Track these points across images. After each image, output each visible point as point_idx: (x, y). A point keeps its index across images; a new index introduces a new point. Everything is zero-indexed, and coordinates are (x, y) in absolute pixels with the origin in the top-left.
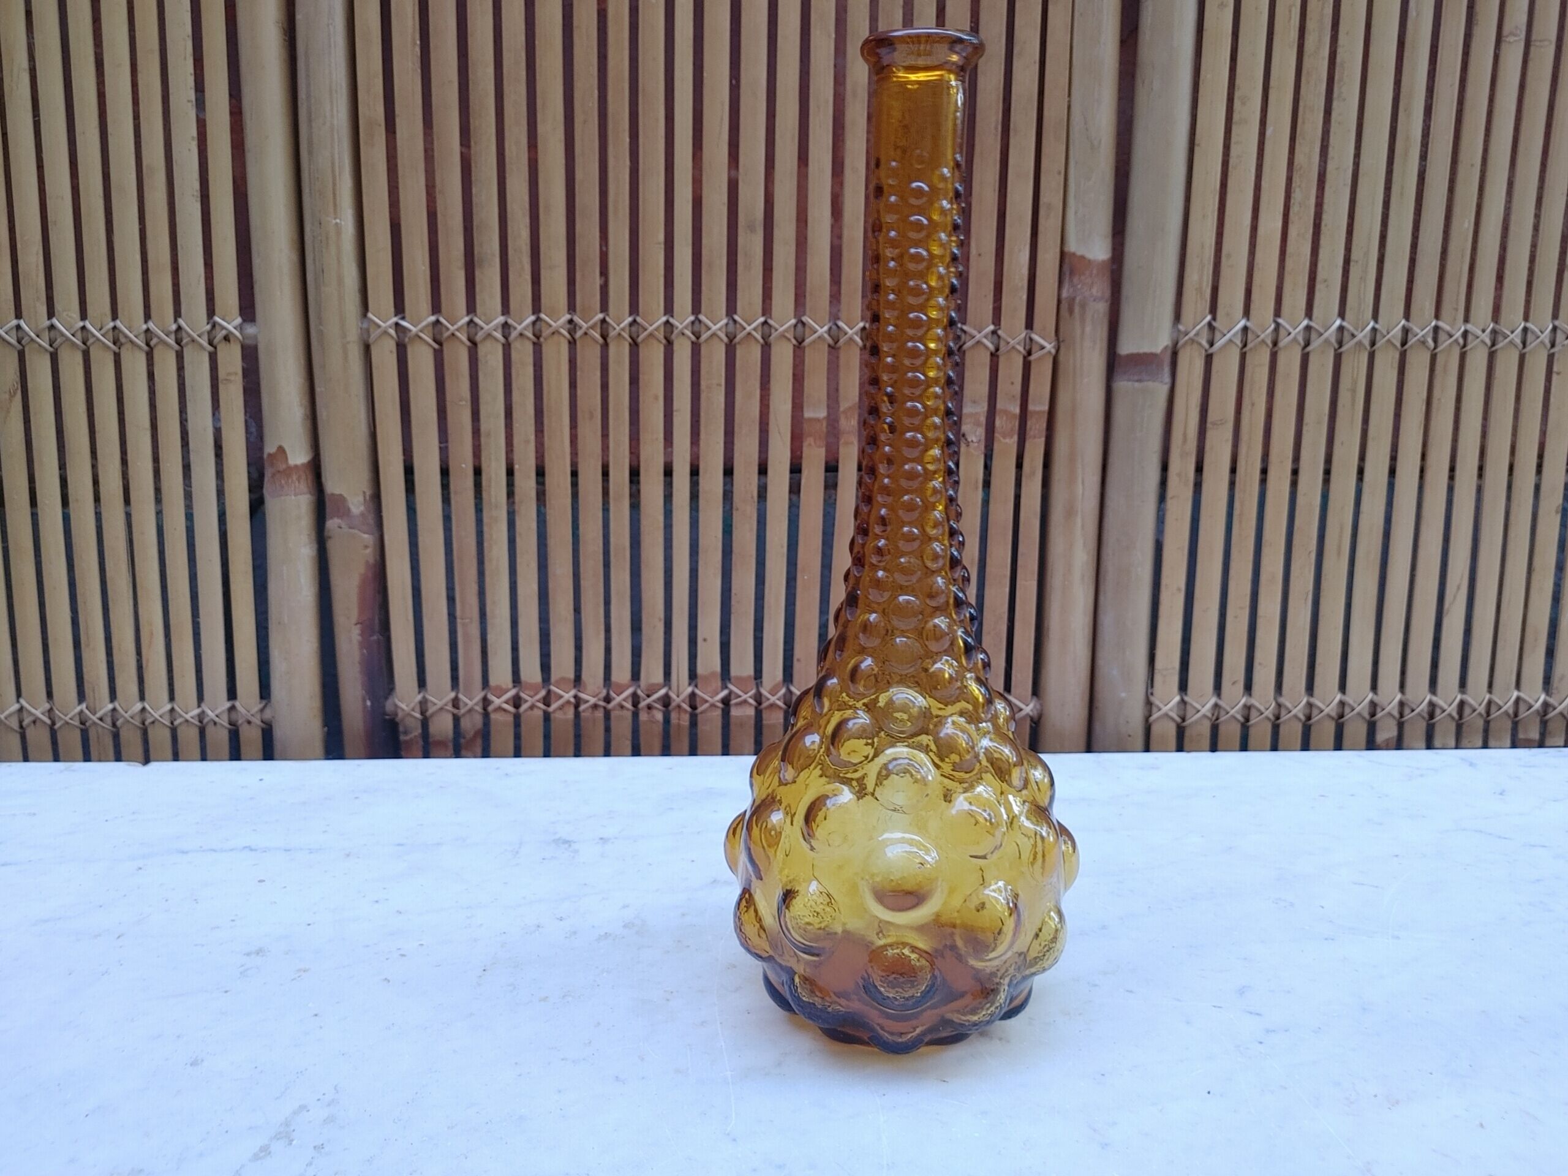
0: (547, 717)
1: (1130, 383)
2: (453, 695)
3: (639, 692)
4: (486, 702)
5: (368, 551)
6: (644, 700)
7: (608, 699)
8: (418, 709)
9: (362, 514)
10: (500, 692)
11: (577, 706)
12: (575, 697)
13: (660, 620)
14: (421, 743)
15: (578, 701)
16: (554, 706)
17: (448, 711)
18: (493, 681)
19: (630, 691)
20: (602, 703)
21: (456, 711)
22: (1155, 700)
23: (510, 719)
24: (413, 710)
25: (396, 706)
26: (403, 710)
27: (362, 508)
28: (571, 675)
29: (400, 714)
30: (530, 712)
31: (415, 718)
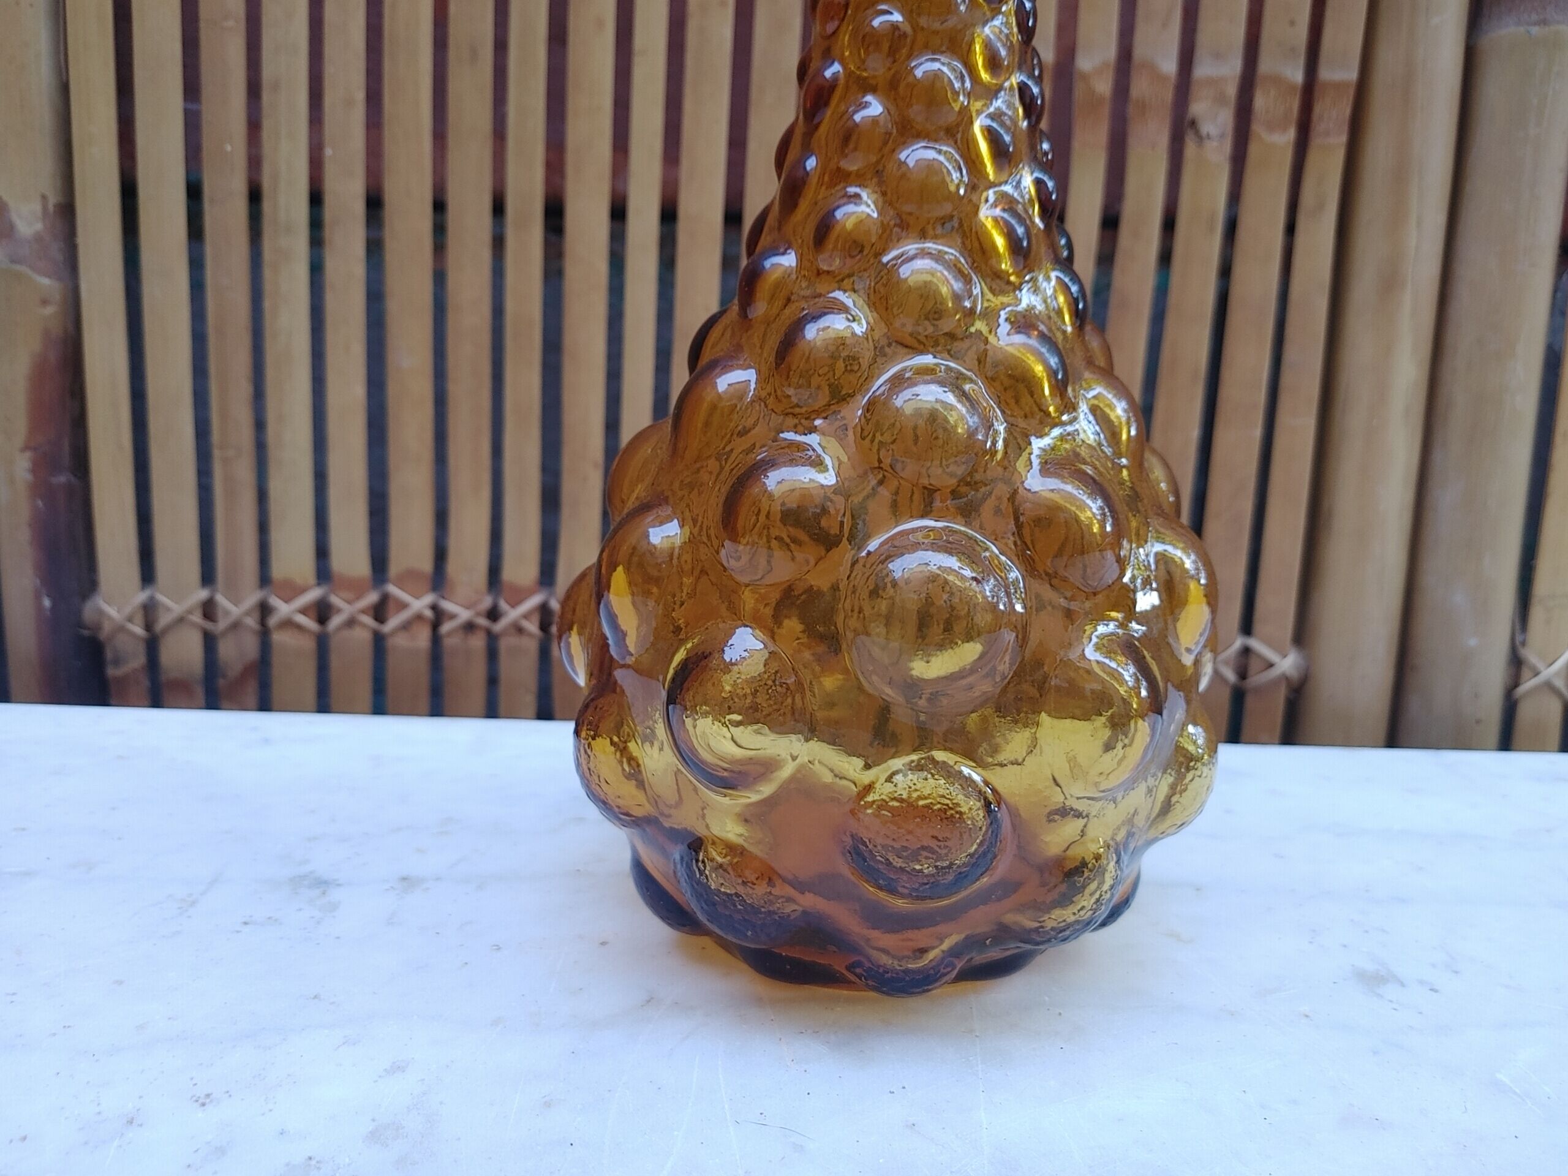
0: (379, 641)
1: (1522, 29)
2: (203, 594)
3: (552, 604)
4: (264, 610)
5: (49, 310)
7: (493, 614)
8: (139, 618)
9: (38, 238)
11: (436, 625)
12: (434, 608)
13: (596, 466)
14: (146, 683)
15: (439, 616)
16: (393, 622)
17: (194, 625)
18: (278, 571)
19: (535, 600)
20: (483, 622)
21: (209, 626)
22: (1530, 655)
23: (308, 644)
24: (130, 619)
25: (101, 613)
26: (110, 618)
27: (39, 226)
28: (426, 565)
29: (107, 627)
30: (346, 633)
31: (133, 635)
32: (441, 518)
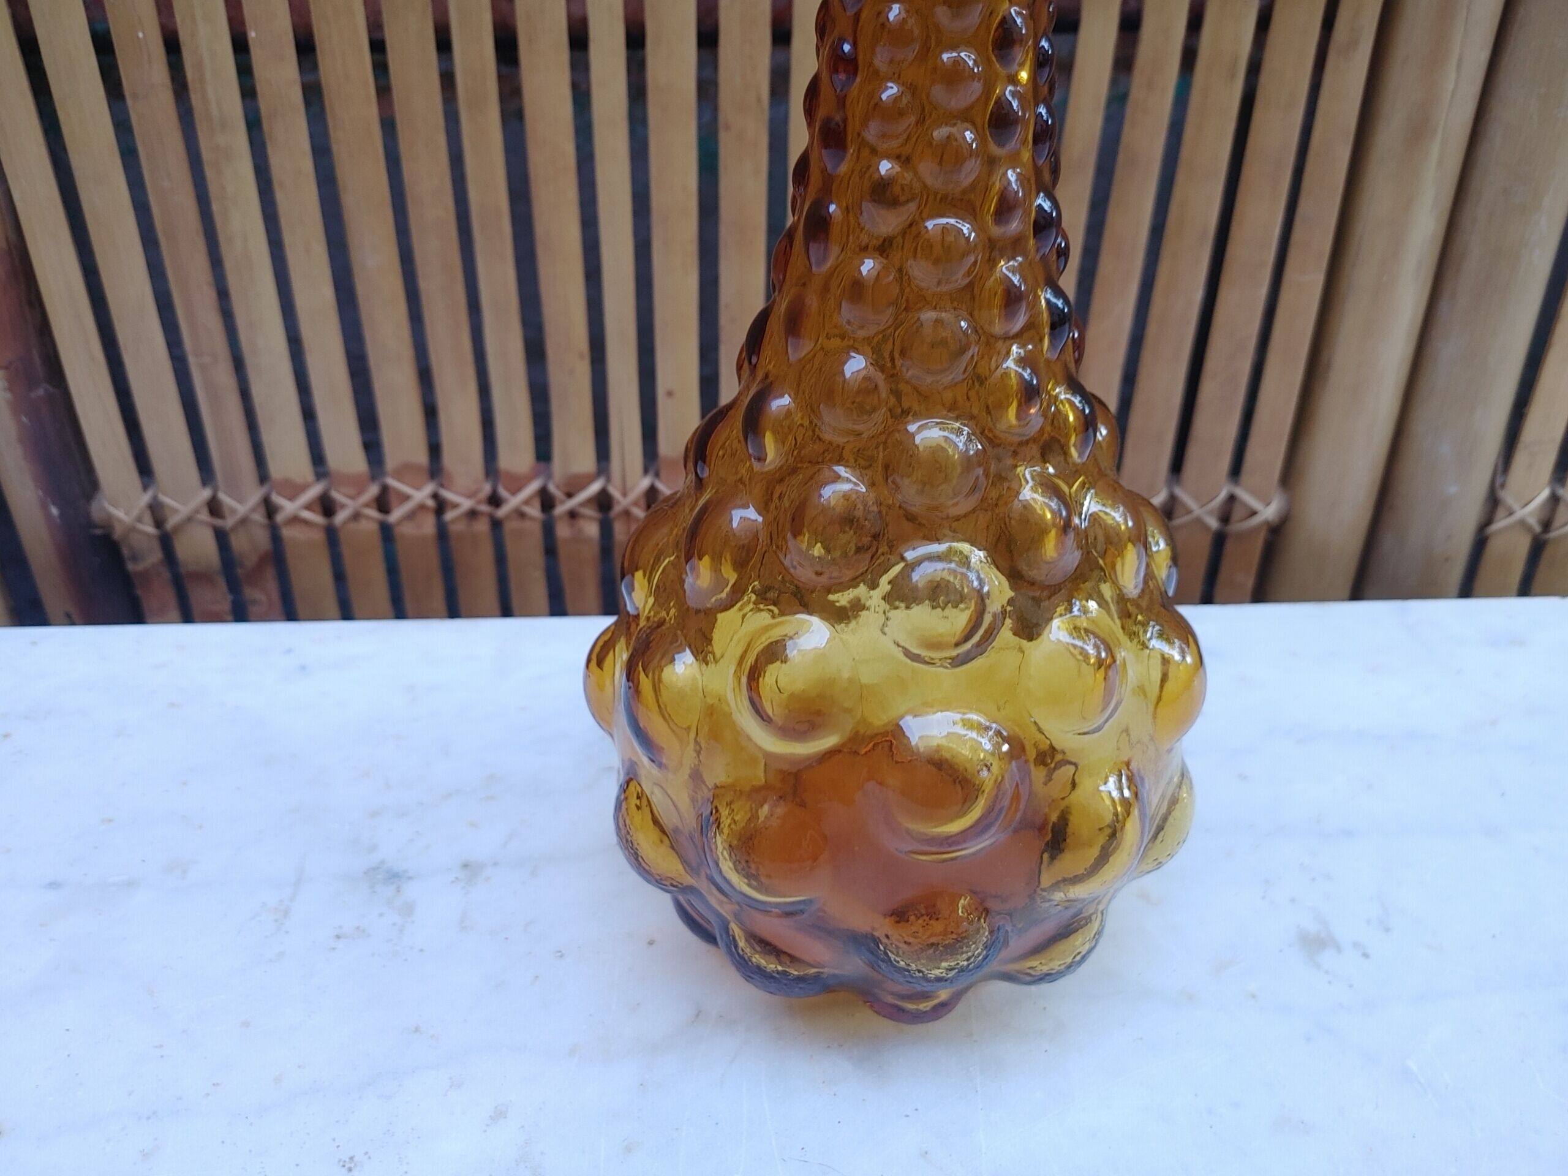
0: (387, 532)
2: (206, 493)
3: (552, 488)
4: (270, 509)
6: (562, 502)
7: (495, 500)
8: (148, 517)
10: (293, 490)
11: (439, 514)
12: (435, 496)
13: (581, 357)
14: (166, 575)
15: (441, 506)
16: (396, 515)
17: (202, 523)
18: (277, 469)
19: (534, 486)
20: (484, 508)
21: (219, 522)
22: (1508, 496)
23: (319, 536)
24: (139, 520)
25: (110, 517)
26: (119, 520)
28: (422, 457)
29: (118, 527)
30: (353, 526)
31: (147, 534)
32: (430, 413)
